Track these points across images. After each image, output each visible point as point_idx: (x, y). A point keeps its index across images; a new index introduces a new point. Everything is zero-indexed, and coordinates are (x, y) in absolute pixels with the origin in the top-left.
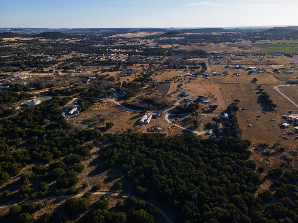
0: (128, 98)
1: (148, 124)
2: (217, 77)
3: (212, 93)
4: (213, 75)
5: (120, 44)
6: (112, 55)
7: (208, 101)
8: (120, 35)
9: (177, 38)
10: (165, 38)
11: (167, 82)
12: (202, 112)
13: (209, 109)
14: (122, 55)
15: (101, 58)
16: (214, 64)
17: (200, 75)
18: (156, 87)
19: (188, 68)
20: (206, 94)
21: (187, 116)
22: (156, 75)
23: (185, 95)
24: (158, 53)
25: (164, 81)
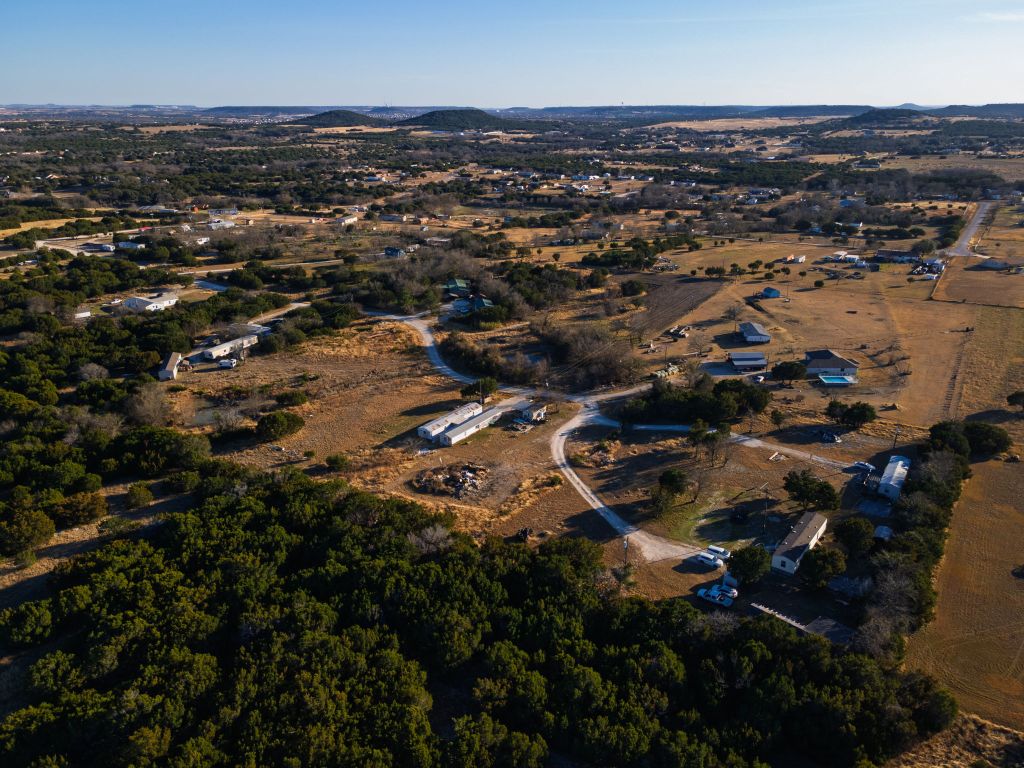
0: (483, 324)
1: (449, 446)
2: (988, 277)
3: (904, 344)
4: (966, 269)
5: (658, 147)
6: (591, 177)
7: (850, 379)
8: (683, 125)
9: (898, 134)
10: (846, 133)
11: (714, 276)
12: (771, 434)
13: (823, 420)
14: (629, 179)
15: (543, 184)
16: (1012, 223)
17: (902, 262)
18: (644, 293)
19: (860, 234)
20: (864, 347)
21: (672, 442)
22: (691, 250)
23: (750, 338)
24: (776, 179)
25: (701, 274)
